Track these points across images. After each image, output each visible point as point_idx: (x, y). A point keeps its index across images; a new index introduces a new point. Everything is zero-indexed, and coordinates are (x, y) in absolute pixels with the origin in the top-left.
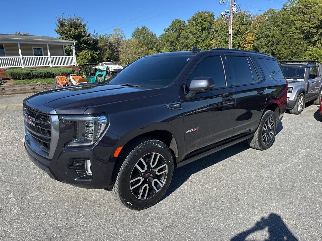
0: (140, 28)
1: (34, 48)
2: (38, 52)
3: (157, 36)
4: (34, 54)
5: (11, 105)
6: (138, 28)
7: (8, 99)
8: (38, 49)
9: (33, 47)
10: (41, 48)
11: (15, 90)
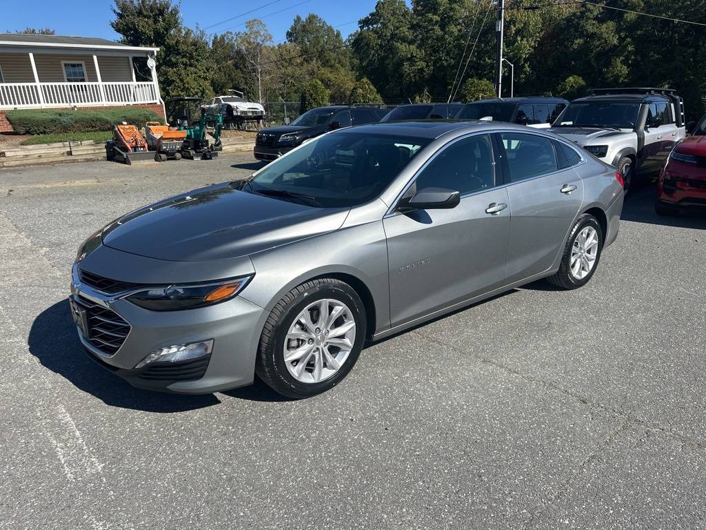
0: (304, 18)
1: (65, 65)
2: (75, 74)
3: (344, 37)
4: (65, 78)
5: (19, 187)
6: (299, 18)
7: (13, 175)
8: (73, 66)
9: (63, 62)
10: (81, 65)
11: (27, 156)
